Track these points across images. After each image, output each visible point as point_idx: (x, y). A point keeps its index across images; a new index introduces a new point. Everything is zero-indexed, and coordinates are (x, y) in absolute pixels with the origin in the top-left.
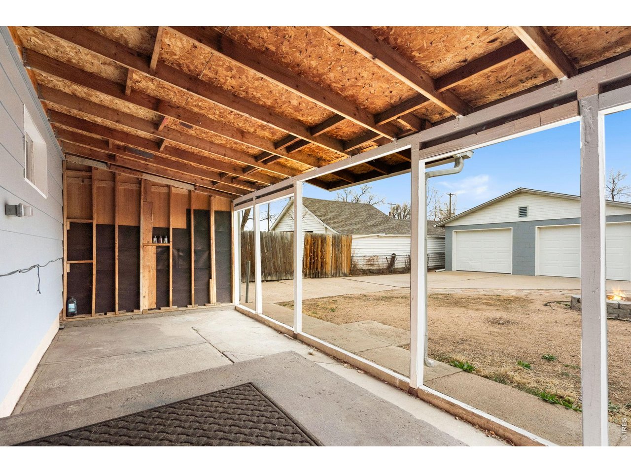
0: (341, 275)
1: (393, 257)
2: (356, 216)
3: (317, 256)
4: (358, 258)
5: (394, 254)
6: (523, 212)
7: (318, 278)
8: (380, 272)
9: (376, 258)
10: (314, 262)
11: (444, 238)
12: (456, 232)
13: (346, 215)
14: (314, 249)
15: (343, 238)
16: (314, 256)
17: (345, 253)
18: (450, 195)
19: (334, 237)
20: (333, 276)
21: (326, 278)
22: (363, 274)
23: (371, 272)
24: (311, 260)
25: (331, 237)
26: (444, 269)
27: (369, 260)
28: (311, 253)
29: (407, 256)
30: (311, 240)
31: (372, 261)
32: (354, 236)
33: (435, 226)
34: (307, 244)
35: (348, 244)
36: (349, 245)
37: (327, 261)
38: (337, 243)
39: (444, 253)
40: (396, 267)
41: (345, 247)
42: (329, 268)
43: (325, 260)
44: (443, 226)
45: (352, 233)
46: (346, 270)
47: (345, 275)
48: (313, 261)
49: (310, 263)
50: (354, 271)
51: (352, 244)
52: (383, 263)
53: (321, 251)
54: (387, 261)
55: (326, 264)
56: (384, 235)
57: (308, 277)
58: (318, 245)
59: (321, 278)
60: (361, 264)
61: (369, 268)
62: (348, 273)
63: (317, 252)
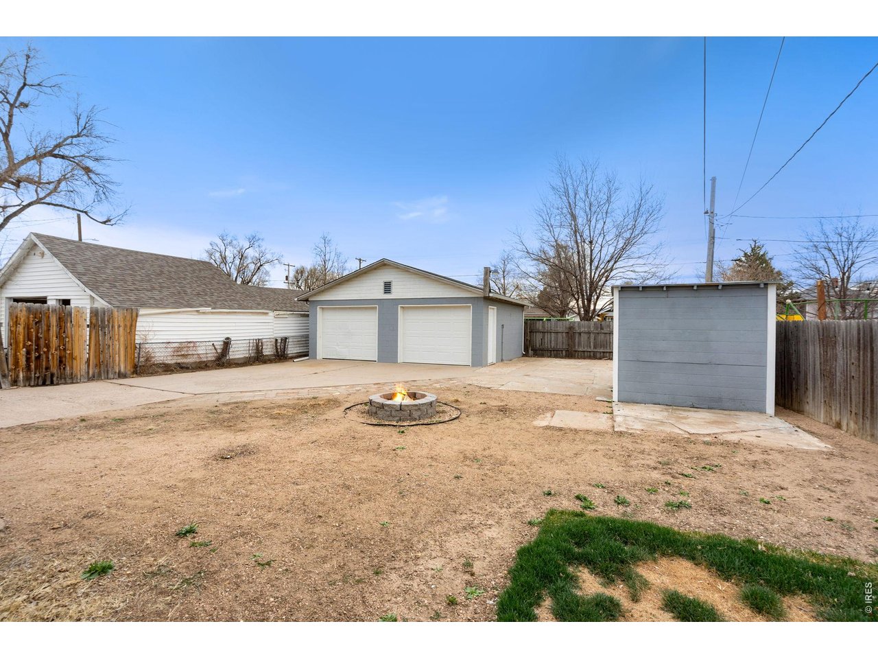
0: (111, 375)
1: (227, 343)
2: (171, 278)
3: (48, 346)
4: (154, 346)
5: (228, 338)
6: (388, 287)
7: (52, 383)
8: (202, 366)
9: (192, 345)
10: (38, 358)
11: (308, 316)
12: (323, 308)
13: (148, 276)
14: (37, 332)
15: (116, 314)
16: (38, 345)
17: (122, 339)
18: (360, 260)
19: (95, 313)
20: (91, 379)
21: (73, 383)
22: (165, 371)
23: (182, 368)
24: (28, 353)
25: (88, 311)
26: (308, 357)
27: (178, 349)
28: (30, 339)
29: (251, 341)
30: (28, 318)
31: (185, 349)
32: (142, 311)
33: (296, 299)
34: (16, 323)
35: (128, 325)
36: (131, 325)
37: (76, 353)
38: (103, 321)
39: (307, 336)
40: (231, 357)
41: (121, 329)
42: (80, 367)
43: (68, 352)
44: (307, 300)
45: (144, 305)
46: (122, 365)
47: (122, 375)
48: (34, 355)
49: (28, 360)
50: (143, 367)
51: (138, 324)
52: (206, 353)
53: (59, 336)
54: (215, 349)
55: (72, 358)
56: (209, 309)
57: (22, 384)
58: (49, 326)
59: (58, 384)
60: (161, 355)
61: (179, 361)
62: (129, 372)
63: (47, 339)
